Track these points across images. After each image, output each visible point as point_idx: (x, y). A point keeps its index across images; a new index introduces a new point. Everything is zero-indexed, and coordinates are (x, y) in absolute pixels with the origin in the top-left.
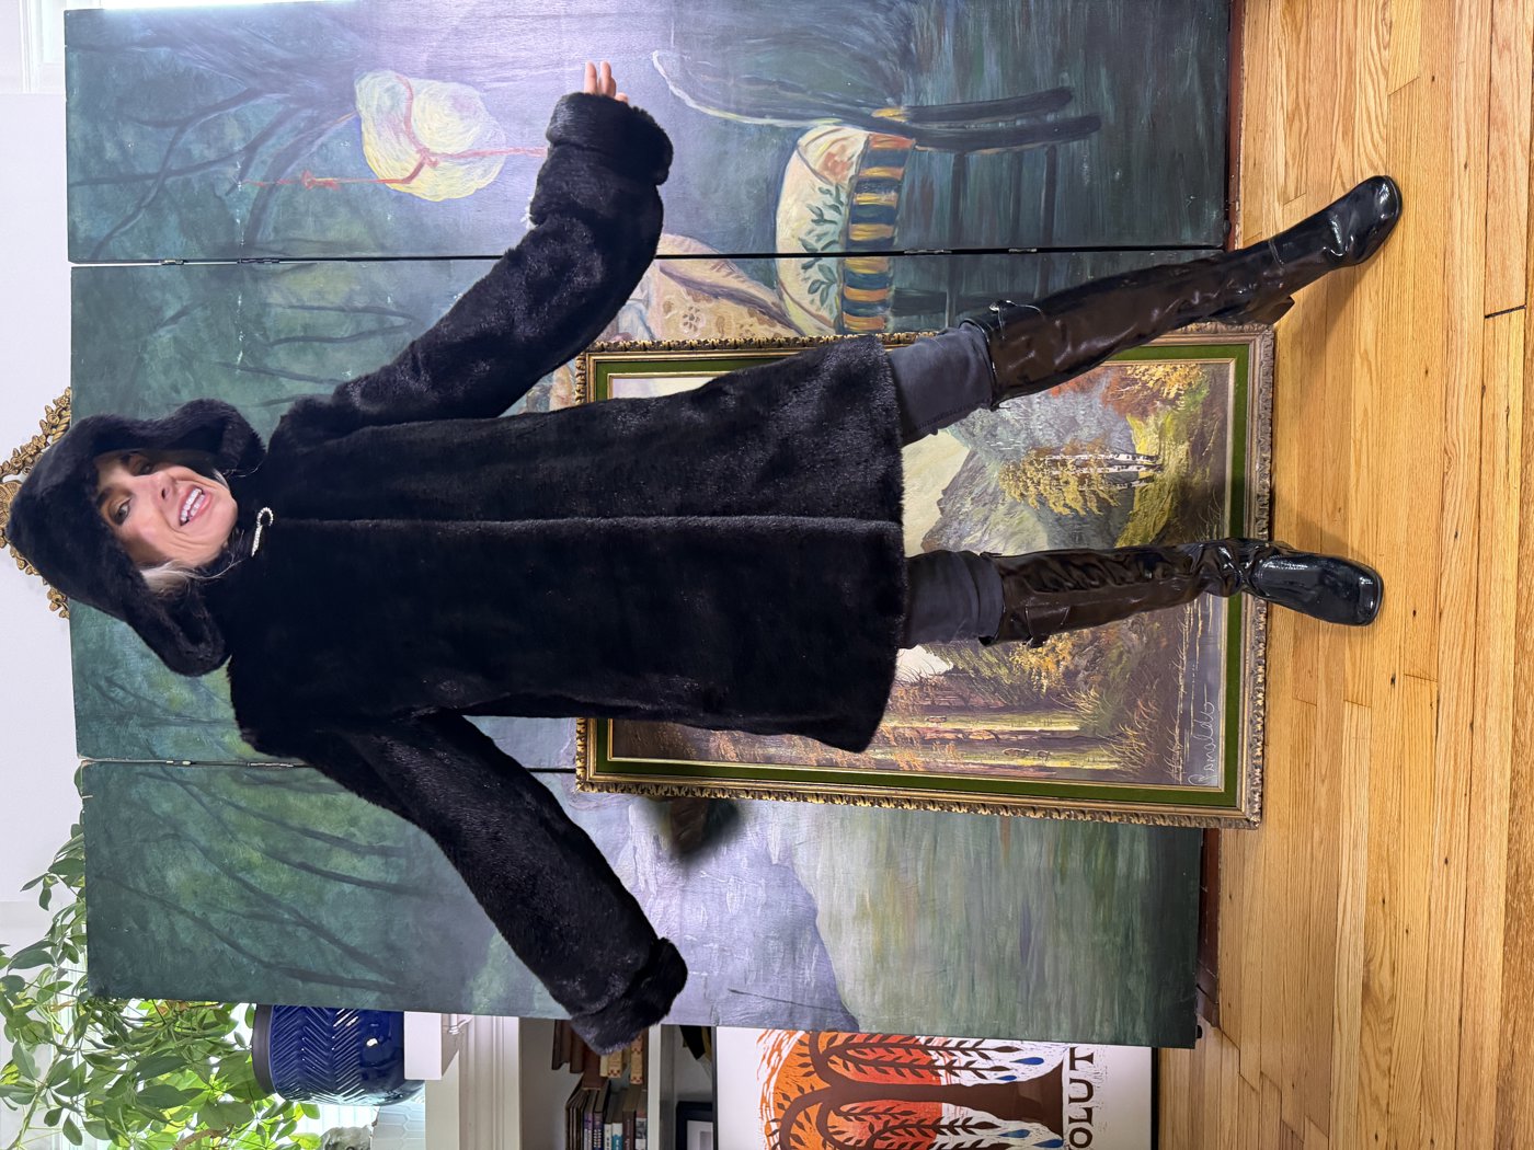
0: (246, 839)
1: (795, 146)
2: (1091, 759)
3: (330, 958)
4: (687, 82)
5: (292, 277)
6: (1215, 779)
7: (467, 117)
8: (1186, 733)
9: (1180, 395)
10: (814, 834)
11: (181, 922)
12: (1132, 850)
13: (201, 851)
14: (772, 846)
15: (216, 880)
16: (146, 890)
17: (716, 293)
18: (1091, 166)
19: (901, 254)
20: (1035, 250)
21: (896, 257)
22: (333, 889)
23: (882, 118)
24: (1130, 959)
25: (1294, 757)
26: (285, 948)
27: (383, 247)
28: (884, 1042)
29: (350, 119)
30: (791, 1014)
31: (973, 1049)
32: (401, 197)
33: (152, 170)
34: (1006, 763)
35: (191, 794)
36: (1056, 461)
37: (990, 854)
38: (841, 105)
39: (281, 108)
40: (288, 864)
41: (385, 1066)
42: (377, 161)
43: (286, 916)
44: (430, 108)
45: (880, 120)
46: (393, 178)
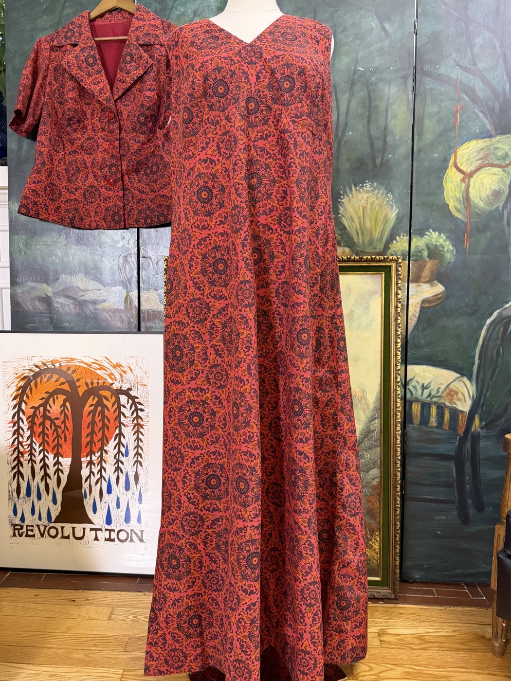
1: (463, 375)
4: (500, 319)
5: (405, 99)
7: (489, 199)
20: (403, 492)
27: (419, 152)
29: (492, 132)
32: (446, 162)
33: (469, 12)
38: (483, 398)
39: (500, 90)
42: (468, 148)
44: (495, 178)
45: (474, 419)
46: (459, 157)
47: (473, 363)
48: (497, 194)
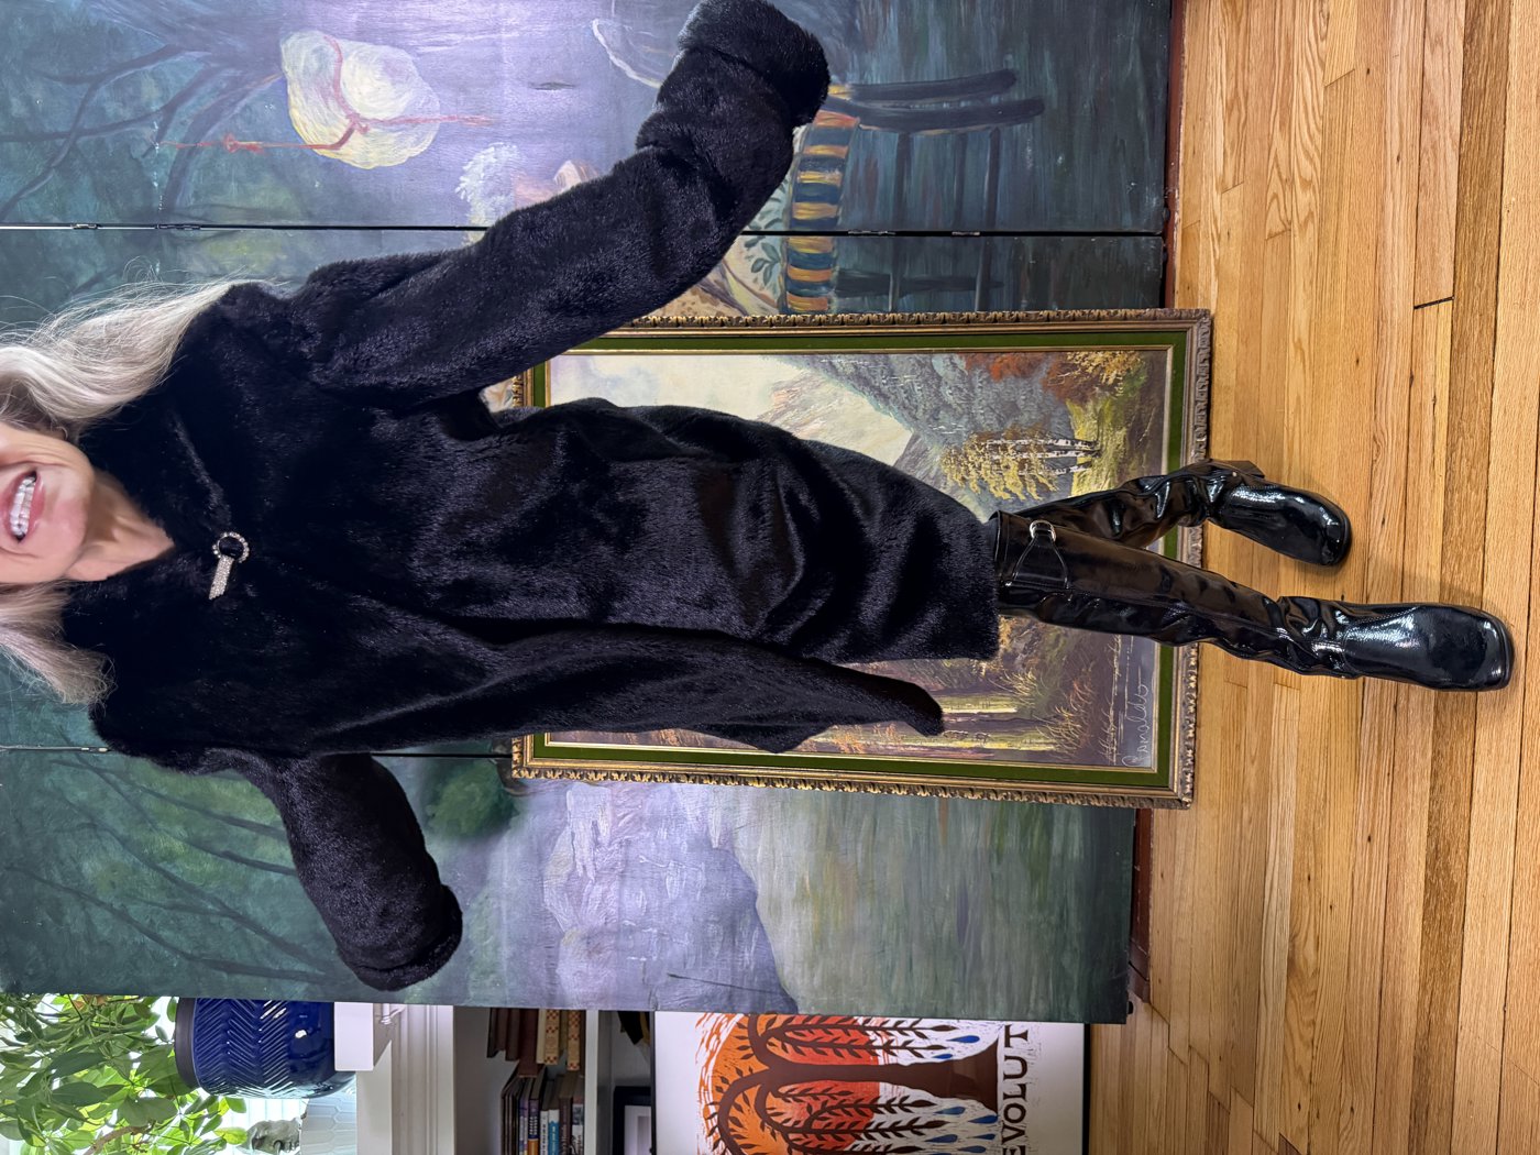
0: (168, 828)
2: (1028, 741)
3: (257, 949)
4: (627, 52)
5: (213, 244)
6: (1148, 760)
7: (400, 82)
8: (1121, 714)
9: (1119, 381)
10: (755, 818)
11: (99, 915)
12: (1066, 832)
13: (118, 839)
14: (712, 830)
15: (135, 871)
16: (60, 882)
18: (1034, 150)
19: (845, 234)
20: (978, 234)
21: (841, 237)
22: (259, 879)
24: (1065, 937)
25: (1224, 738)
26: (209, 940)
27: (310, 215)
28: (823, 1023)
29: (275, 80)
30: (730, 997)
31: (911, 1028)
32: (330, 163)
33: (61, 129)
34: (945, 745)
35: (108, 781)
36: (997, 446)
37: (928, 835)
39: (200, 67)
40: (213, 853)
41: (314, 1058)
42: (304, 125)
43: (210, 907)
44: (360, 71)
46: (321, 143)
48: (389, 68)
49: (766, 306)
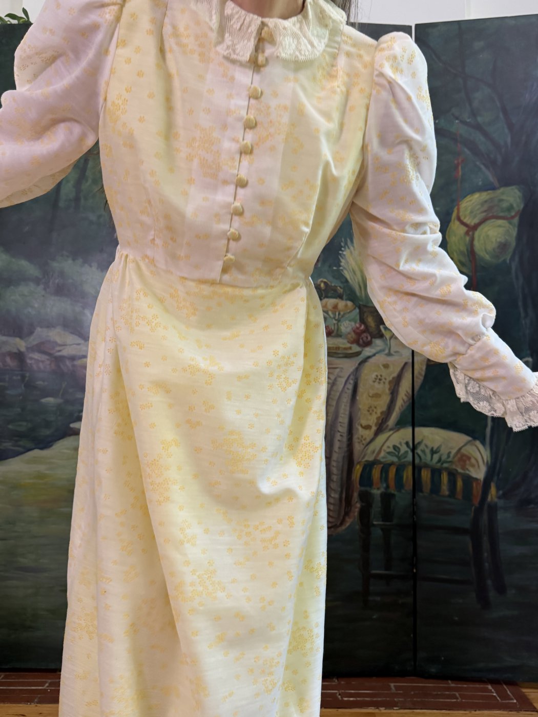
1: (475, 438)
7: (495, 252)
17: (394, 393)
18: (461, 603)
20: (415, 571)
21: (412, 494)
23: (490, 487)
29: (495, 184)
32: (449, 215)
33: (467, 69)
38: (498, 464)
39: (502, 143)
42: (471, 201)
44: (501, 230)
45: (489, 487)
46: (462, 210)
47: (486, 426)
48: (503, 246)
49: (376, 452)
